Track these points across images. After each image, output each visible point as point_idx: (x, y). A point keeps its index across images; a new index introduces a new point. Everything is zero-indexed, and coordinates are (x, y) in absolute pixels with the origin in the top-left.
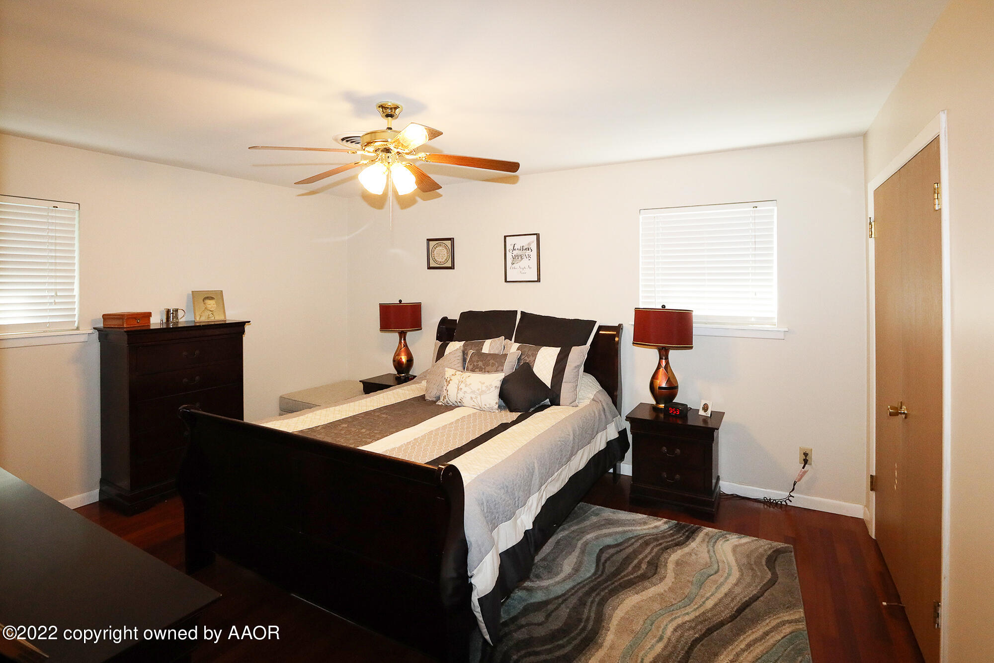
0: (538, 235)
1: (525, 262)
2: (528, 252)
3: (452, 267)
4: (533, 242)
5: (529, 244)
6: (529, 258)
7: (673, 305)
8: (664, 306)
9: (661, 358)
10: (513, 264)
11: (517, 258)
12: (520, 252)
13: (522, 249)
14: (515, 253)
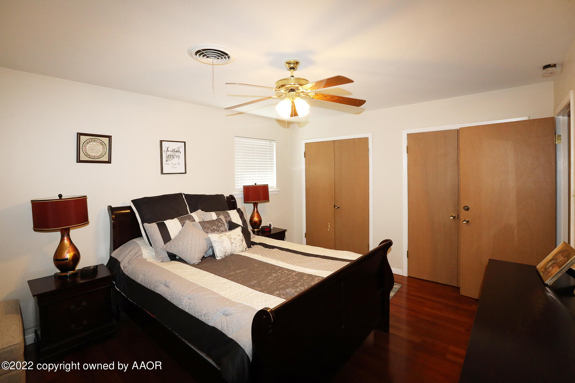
0: (185, 142)
1: (175, 160)
2: (177, 154)
3: (109, 162)
4: (181, 147)
5: (179, 148)
6: (179, 158)
7: (260, 183)
8: (256, 184)
9: (254, 208)
10: (167, 161)
11: (170, 157)
12: (172, 153)
13: (174, 151)
14: (169, 153)
